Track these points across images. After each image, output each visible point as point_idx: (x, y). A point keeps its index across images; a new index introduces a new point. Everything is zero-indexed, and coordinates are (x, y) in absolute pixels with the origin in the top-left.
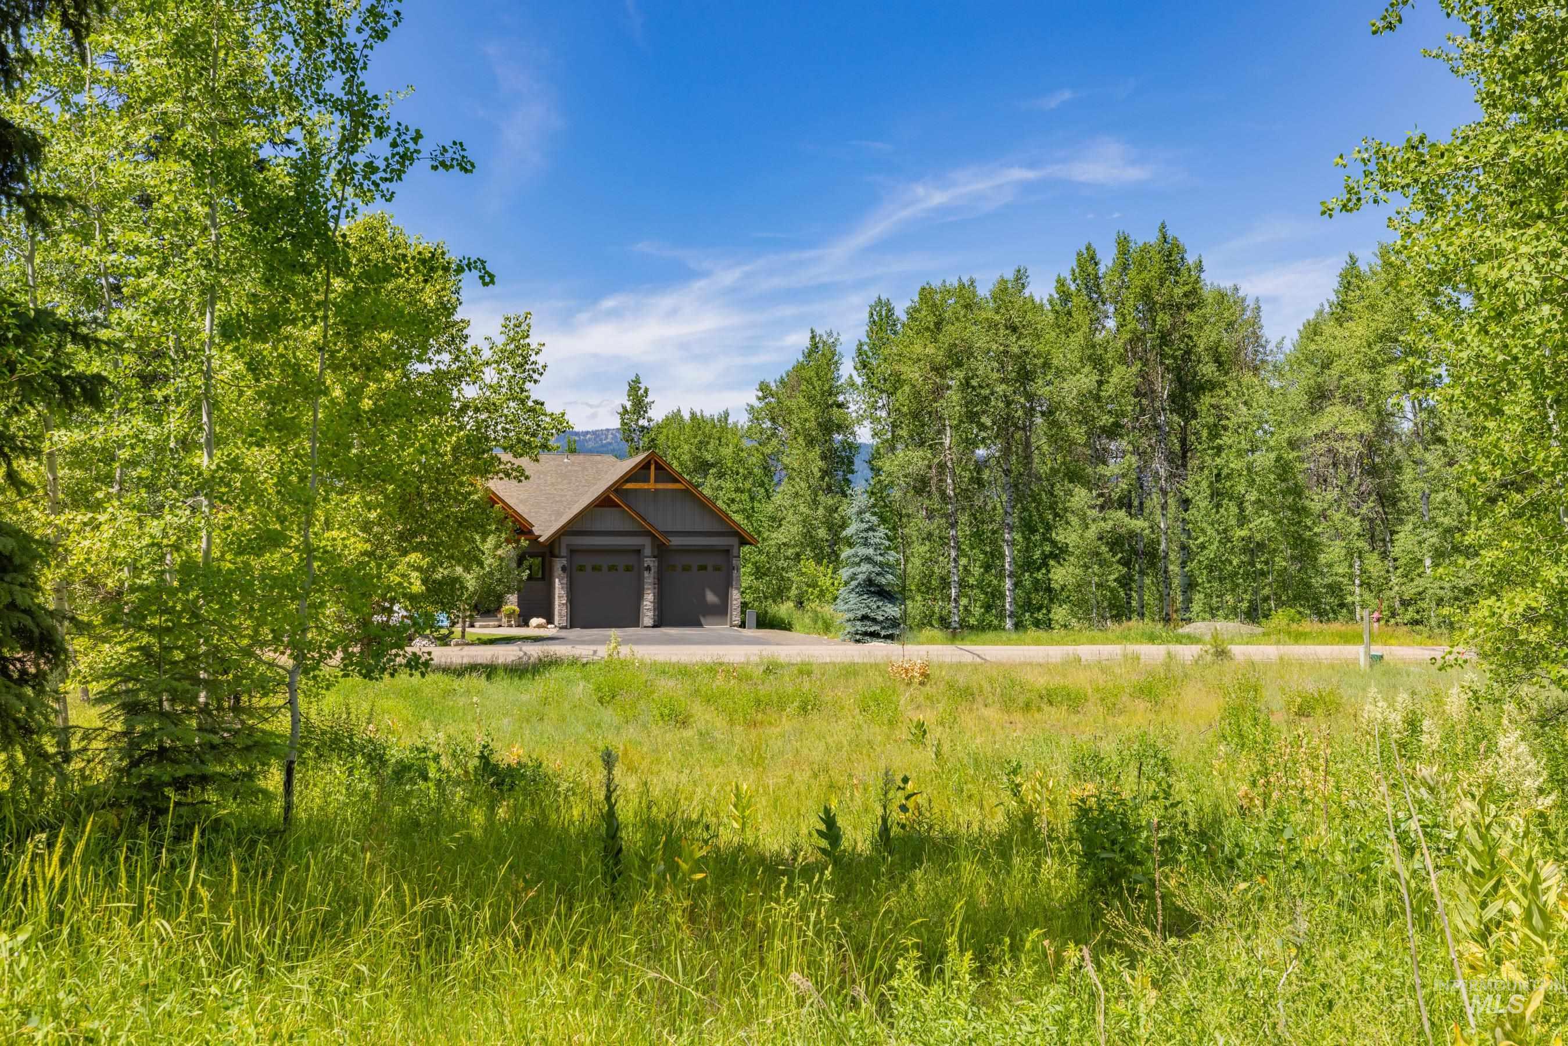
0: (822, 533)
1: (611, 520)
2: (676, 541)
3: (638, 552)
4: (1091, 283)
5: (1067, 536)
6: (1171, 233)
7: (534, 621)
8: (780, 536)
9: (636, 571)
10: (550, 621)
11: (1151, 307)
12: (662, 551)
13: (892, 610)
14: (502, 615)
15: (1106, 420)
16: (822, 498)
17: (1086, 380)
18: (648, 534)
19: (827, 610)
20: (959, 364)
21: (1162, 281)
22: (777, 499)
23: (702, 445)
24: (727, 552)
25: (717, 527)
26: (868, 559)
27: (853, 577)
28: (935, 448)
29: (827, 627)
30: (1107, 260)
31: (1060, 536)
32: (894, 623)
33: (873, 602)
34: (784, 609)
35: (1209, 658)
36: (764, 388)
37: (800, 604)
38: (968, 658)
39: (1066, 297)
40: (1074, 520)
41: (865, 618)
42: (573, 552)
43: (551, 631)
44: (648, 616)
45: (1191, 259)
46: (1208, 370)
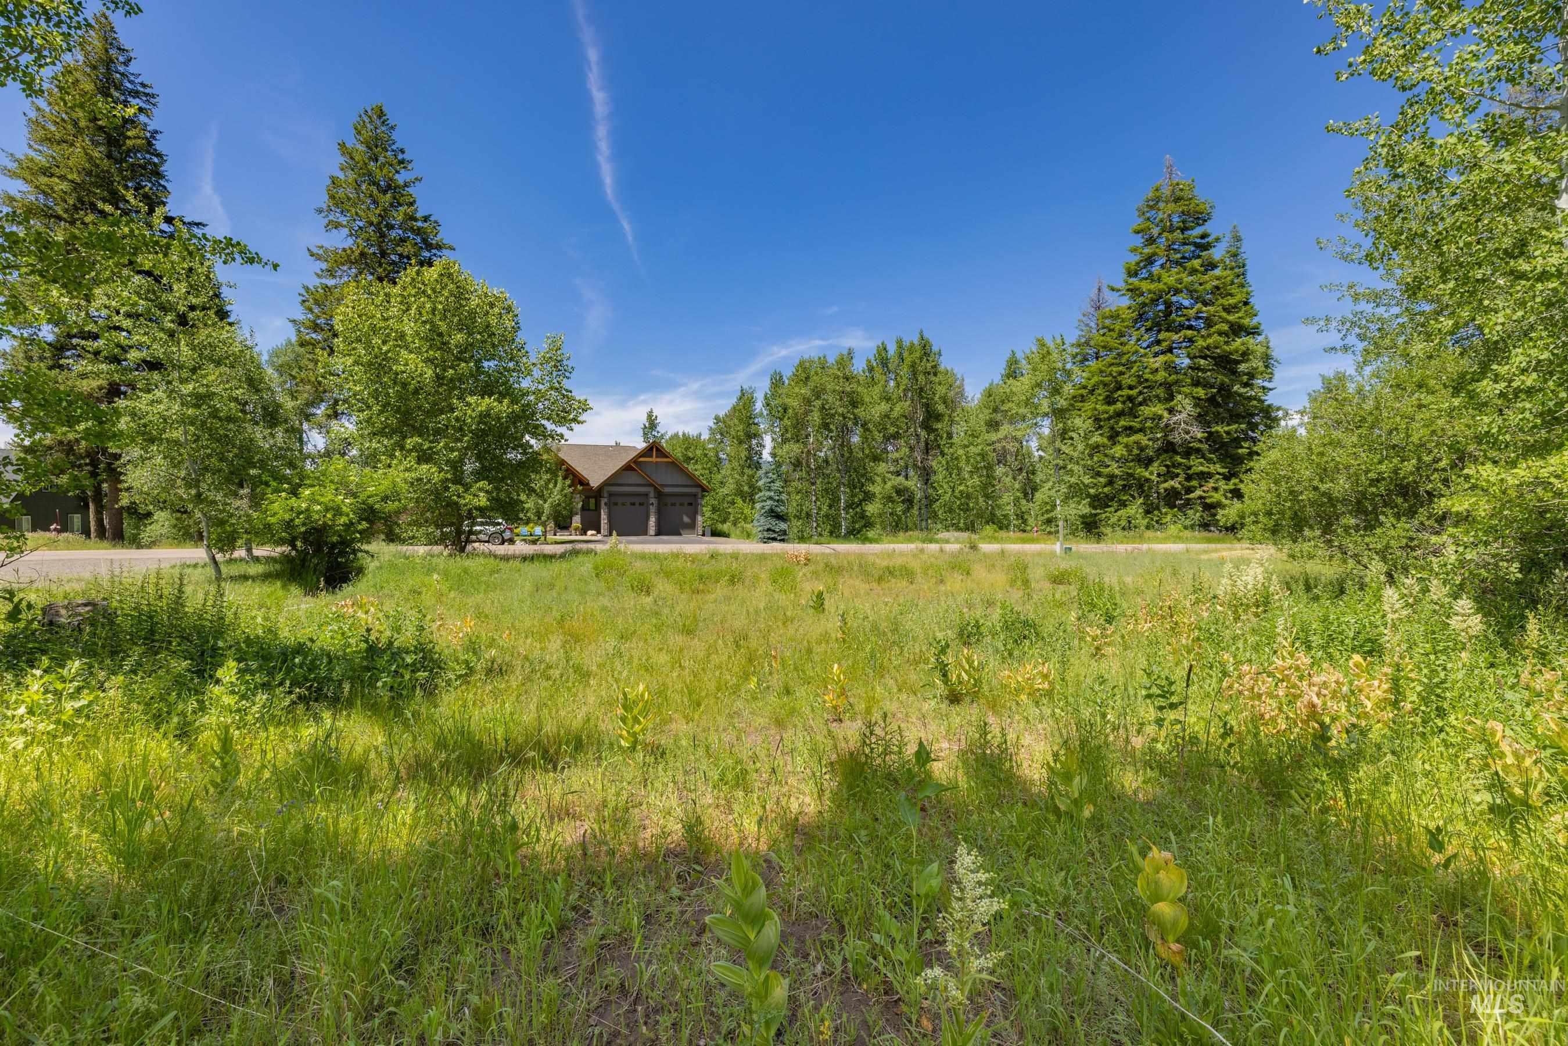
0: (746, 488)
1: (632, 478)
2: (667, 490)
3: (646, 495)
4: (884, 363)
5: (875, 489)
6: (926, 335)
7: (590, 532)
8: (725, 491)
9: (644, 504)
10: (599, 532)
11: (915, 374)
12: (660, 495)
13: (783, 526)
14: (572, 529)
15: (892, 430)
16: (746, 470)
17: (884, 407)
18: (651, 485)
19: (749, 526)
20: (818, 398)
21: (921, 359)
22: (723, 472)
23: (687, 449)
24: (695, 495)
25: (689, 483)
26: (771, 498)
27: (763, 507)
28: (805, 444)
29: (749, 536)
30: (892, 349)
31: (871, 488)
32: (784, 533)
33: (774, 522)
34: (725, 527)
35: (967, 550)
36: (717, 419)
37: (735, 524)
38: (828, 551)
39: (871, 369)
40: (878, 479)
41: (769, 530)
42: (611, 495)
43: (599, 537)
44: (652, 530)
45: (935, 349)
46: (941, 408)
